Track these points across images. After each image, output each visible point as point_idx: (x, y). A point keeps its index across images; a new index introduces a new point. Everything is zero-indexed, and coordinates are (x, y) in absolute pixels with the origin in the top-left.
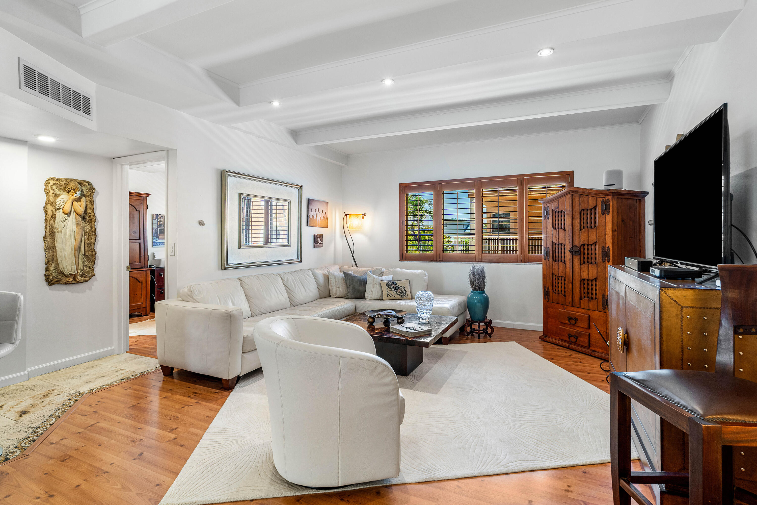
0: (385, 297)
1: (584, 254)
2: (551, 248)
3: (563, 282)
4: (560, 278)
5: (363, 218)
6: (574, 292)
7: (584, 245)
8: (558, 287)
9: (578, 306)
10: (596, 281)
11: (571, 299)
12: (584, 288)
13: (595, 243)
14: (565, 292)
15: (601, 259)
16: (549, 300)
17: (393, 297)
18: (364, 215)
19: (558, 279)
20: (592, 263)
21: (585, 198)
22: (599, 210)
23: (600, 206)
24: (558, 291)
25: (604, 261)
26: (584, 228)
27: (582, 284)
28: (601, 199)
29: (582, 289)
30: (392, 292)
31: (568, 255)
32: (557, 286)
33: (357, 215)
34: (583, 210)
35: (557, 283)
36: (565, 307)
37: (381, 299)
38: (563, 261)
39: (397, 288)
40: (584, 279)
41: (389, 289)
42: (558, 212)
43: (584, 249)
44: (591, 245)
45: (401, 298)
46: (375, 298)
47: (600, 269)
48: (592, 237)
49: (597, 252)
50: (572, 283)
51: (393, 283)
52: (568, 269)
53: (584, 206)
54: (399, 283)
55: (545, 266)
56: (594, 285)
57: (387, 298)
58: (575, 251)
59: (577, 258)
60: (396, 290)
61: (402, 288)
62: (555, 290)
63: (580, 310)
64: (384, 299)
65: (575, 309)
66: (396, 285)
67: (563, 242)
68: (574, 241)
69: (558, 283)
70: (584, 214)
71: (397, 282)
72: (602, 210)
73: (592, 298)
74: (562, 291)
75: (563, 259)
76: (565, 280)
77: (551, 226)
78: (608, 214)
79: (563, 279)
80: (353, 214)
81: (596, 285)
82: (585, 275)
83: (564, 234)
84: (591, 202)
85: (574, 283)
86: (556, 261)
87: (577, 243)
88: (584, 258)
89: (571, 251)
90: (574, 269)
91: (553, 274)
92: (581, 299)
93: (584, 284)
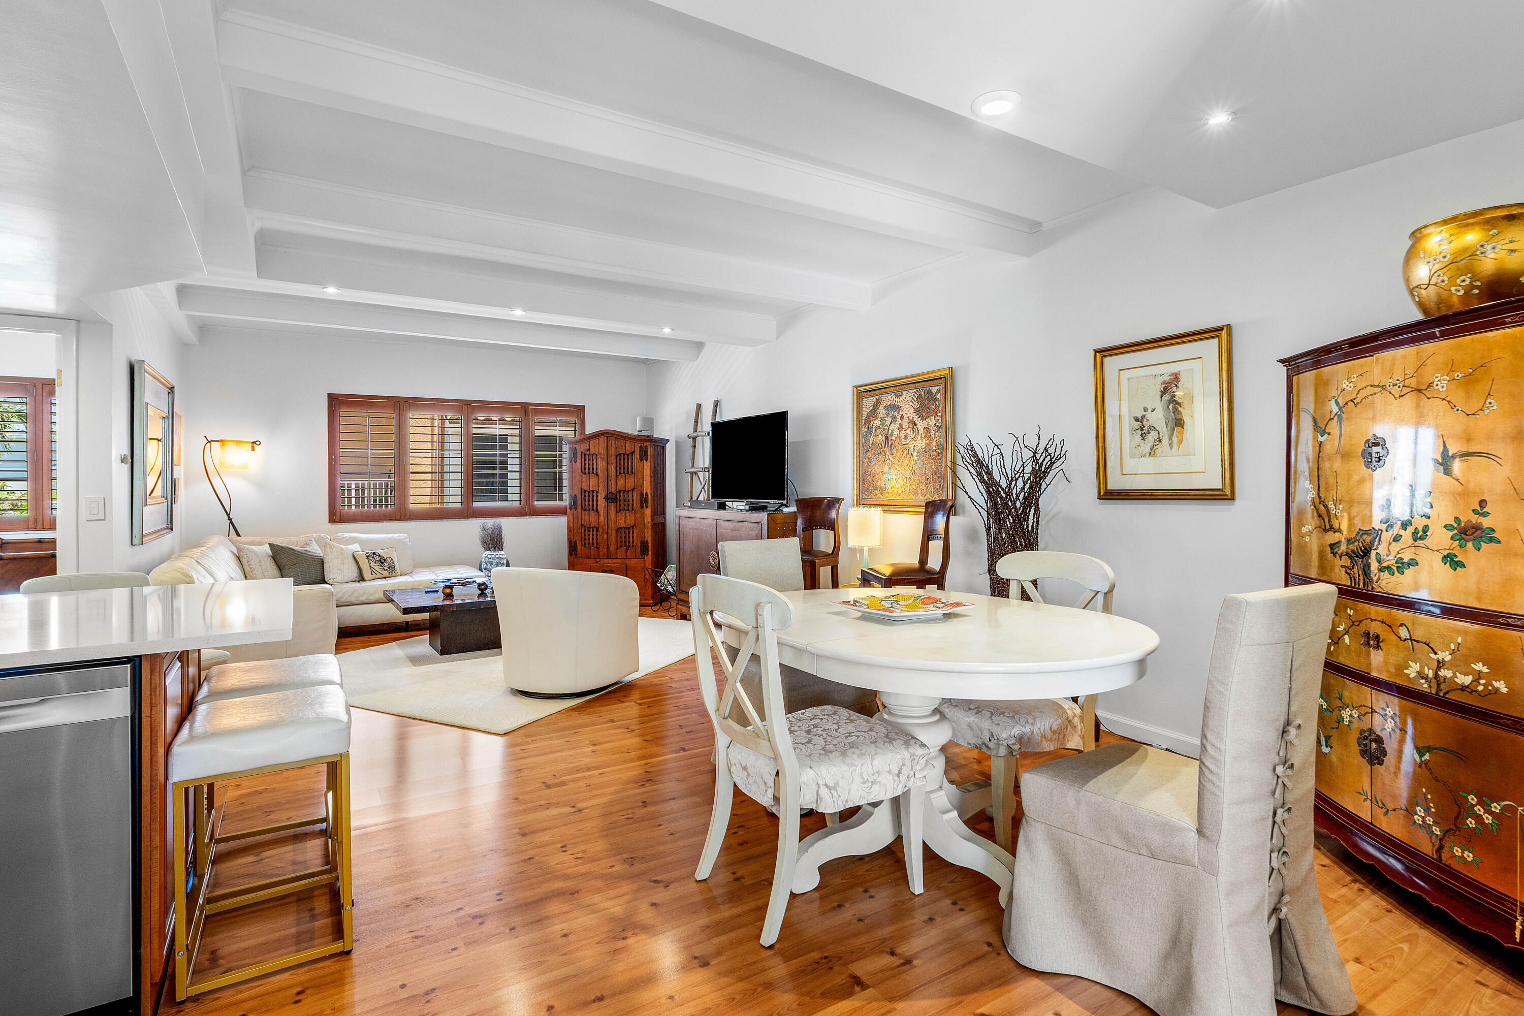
0: (367, 574)
1: (620, 501)
2: (579, 496)
3: (595, 533)
4: (591, 530)
5: (253, 449)
6: (609, 543)
7: (620, 491)
8: (589, 539)
9: (614, 556)
10: (633, 528)
11: (605, 550)
12: (621, 537)
13: (633, 490)
14: (597, 544)
15: (639, 506)
16: (576, 556)
17: (379, 575)
18: (254, 443)
19: (589, 531)
20: (628, 510)
21: (621, 442)
22: (637, 455)
23: (638, 451)
24: (589, 544)
25: (642, 507)
26: (620, 473)
27: (619, 533)
28: (639, 445)
29: (619, 538)
30: (377, 568)
31: (602, 503)
32: (587, 538)
33: (239, 442)
34: (620, 455)
35: (587, 535)
36: (598, 560)
37: (362, 578)
38: (595, 510)
39: (383, 561)
40: (620, 528)
41: (372, 564)
42: (589, 455)
43: (620, 496)
44: (628, 492)
45: (389, 576)
46: (349, 580)
47: (638, 515)
48: (630, 483)
49: (635, 498)
50: (607, 533)
51: (374, 553)
52: (602, 518)
53: (621, 451)
54: (384, 554)
55: (571, 517)
56: (631, 532)
57: (372, 577)
58: (611, 498)
59: (612, 507)
60: (382, 563)
61: (389, 560)
62: (585, 543)
63: (616, 561)
64: (366, 579)
65: (610, 561)
66: (379, 556)
67: (596, 489)
68: (610, 487)
69: (589, 535)
70: (620, 459)
71: (378, 551)
72: (640, 456)
73: (629, 546)
74: (593, 544)
75: (595, 507)
76: (597, 531)
77: (580, 471)
78: (646, 461)
79: (595, 529)
80: (229, 441)
81: (633, 533)
82: (622, 523)
83: (597, 480)
84: (629, 447)
85: (610, 532)
86: (585, 510)
87: (613, 489)
88: (620, 505)
89: (606, 498)
90: (609, 517)
91: (582, 525)
92: (617, 549)
93: (621, 533)
